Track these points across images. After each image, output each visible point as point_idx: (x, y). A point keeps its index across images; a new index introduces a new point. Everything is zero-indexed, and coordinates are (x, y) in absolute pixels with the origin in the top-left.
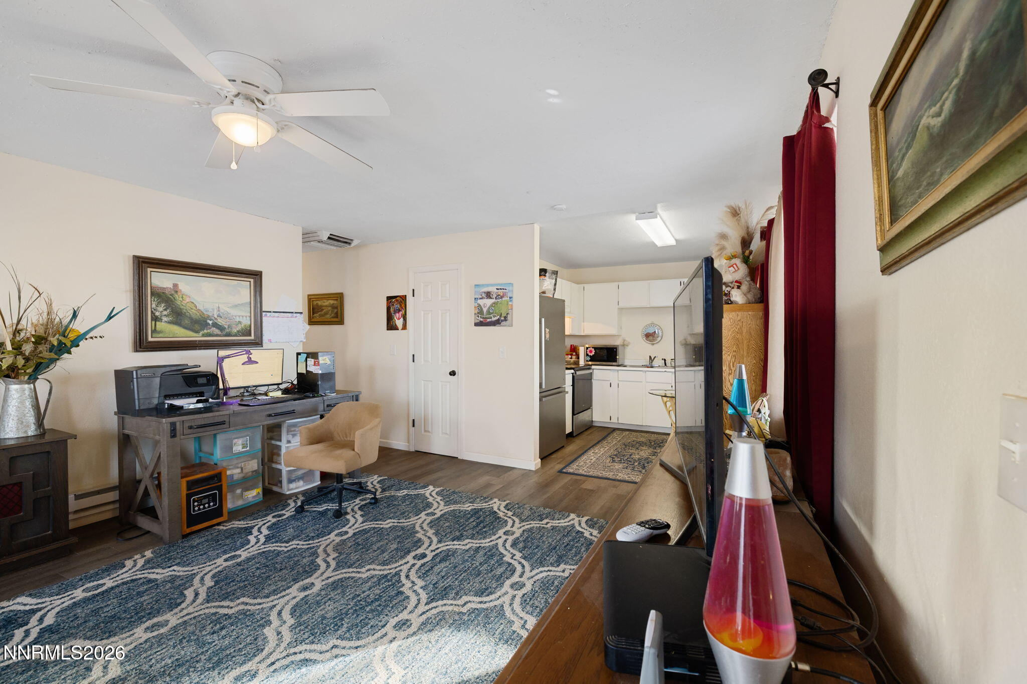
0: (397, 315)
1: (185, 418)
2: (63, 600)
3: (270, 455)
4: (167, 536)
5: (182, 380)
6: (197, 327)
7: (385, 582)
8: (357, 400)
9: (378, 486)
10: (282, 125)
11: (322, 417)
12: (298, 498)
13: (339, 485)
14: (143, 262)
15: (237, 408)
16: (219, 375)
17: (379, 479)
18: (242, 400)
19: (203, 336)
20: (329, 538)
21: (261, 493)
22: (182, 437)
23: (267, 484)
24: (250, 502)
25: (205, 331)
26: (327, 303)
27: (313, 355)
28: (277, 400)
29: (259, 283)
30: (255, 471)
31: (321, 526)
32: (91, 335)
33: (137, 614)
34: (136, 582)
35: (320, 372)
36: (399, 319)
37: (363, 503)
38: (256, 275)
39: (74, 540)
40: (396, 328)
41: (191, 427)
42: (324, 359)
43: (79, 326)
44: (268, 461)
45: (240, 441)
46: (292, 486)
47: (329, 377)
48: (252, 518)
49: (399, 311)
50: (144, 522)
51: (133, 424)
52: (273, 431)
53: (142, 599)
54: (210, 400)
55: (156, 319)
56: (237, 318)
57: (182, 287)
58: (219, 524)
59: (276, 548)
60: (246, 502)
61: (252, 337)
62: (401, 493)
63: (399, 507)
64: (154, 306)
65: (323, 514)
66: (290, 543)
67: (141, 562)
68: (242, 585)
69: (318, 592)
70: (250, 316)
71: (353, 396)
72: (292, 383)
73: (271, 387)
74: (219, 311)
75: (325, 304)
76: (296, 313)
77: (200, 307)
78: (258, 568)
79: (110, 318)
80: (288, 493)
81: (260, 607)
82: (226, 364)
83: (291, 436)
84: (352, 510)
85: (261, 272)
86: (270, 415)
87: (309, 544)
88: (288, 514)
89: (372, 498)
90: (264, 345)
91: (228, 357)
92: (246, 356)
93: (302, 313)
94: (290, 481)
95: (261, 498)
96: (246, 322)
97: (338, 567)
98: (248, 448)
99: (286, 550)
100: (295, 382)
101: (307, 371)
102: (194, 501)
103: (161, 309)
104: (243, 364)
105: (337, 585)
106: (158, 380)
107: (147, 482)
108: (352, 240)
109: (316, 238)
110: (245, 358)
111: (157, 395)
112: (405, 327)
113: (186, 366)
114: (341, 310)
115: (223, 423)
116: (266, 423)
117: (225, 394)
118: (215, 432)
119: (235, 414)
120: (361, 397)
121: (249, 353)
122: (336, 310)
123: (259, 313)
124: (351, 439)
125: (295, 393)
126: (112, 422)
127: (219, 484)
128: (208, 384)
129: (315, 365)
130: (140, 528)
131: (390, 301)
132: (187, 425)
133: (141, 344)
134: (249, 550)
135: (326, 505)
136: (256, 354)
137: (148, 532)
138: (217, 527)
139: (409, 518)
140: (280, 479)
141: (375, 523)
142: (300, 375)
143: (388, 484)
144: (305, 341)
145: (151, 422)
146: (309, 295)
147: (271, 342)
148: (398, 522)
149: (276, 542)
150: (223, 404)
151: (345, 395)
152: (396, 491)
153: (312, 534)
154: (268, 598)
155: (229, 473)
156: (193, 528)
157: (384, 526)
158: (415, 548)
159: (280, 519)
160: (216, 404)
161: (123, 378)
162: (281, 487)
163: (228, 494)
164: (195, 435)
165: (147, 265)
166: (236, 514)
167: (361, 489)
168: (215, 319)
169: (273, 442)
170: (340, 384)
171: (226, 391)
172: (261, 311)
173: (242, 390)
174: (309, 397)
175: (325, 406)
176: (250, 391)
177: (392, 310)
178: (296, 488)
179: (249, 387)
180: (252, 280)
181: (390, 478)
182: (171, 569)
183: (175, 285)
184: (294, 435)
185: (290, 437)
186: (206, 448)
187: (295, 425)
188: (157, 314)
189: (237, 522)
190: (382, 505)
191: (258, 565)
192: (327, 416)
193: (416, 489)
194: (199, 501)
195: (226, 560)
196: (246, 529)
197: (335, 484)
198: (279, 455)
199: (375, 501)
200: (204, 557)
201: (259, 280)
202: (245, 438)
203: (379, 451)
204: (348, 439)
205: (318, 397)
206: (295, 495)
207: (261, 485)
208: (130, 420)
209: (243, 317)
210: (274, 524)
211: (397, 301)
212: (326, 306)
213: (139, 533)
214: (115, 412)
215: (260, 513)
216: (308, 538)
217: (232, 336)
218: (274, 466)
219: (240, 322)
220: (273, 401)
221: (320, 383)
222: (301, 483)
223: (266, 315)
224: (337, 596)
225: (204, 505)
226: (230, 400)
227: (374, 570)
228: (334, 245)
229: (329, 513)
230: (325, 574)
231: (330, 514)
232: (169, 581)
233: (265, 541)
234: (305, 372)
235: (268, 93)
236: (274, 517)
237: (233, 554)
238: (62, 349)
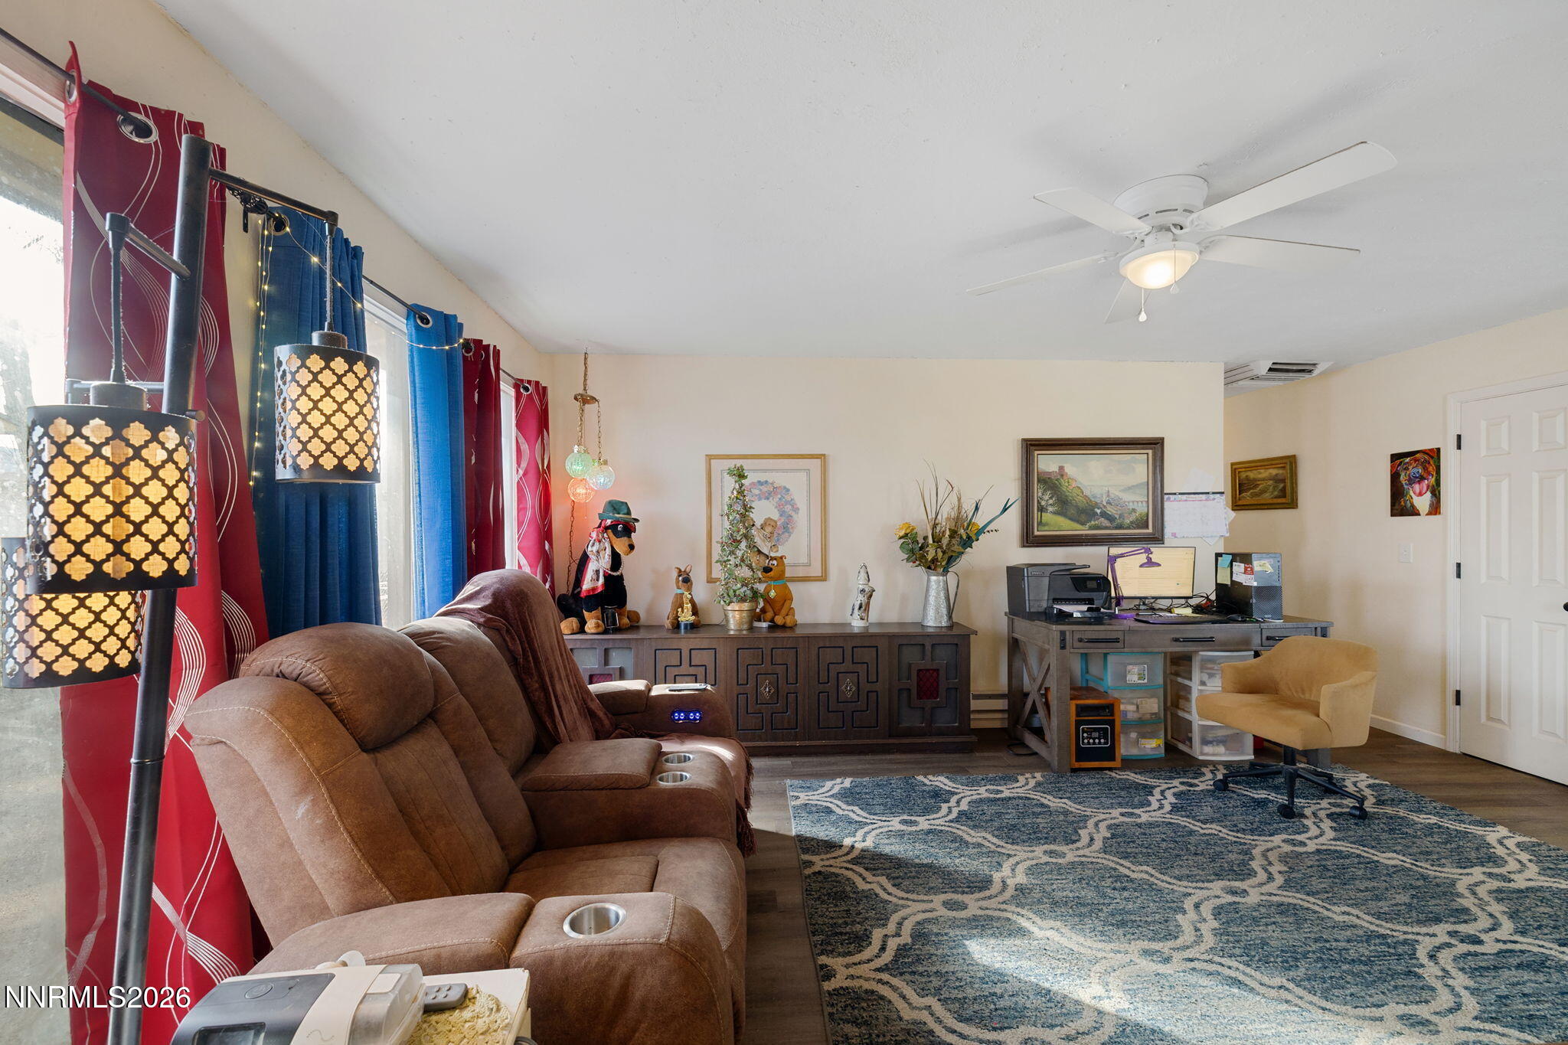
0: (1417, 487)
1: (1075, 628)
2: (971, 793)
3: (1175, 698)
4: (1055, 764)
5: (1070, 582)
6: (1083, 517)
7: (1381, 944)
8: (1324, 635)
9: (1367, 792)
10: (1205, 245)
11: (1257, 654)
12: (1218, 770)
13: (1290, 768)
14: (1031, 445)
15: (1130, 623)
16: (1110, 578)
17: (1371, 781)
18: (1138, 614)
19: (1091, 528)
20: (1272, 841)
21: (1162, 746)
22: (1072, 650)
23: (1169, 737)
24: (1147, 755)
25: (1093, 522)
26: (1264, 474)
27: (1245, 558)
28: (1185, 620)
29: (1159, 454)
30: (1155, 714)
31: (1257, 819)
32: (988, 529)
33: (1035, 833)
34: (1029, 802)
35: (1255, 584)
36: (1420, 494)
37: (1334, 810)
38: (1155, 444)
39: (974, 738)
40: (1414, 512)
41: (1080, 640)
42: (1260, 565)
43: (980, 521)
44: (1172, 705)
45: (1136, 669)
46: (1208, 749)
47: (1270, 592)
48: (1152, 776)
49: (1422, 479)
50: (1032, 741)
51: (1023, 626)
52: (1179, 664)
53: (1038, 821)
54: (1102, 610)
55: (1042, 509)
56: (1131, 504)
57: (1069, 470)
58: (1110, 769)
59: (1187, 824)
60: (1142, 753)
61: (1150, 530)
62: (1422, 819)
63: (1418, 841)
64: (1040, 494)
65: (1262, 803)
66: (1208, 826)
67: (1032, 783)
68: (1145, 851)
69: (1254, 905)
70: (1148, 501)
71: (1316, 628)
72: (1207, 598)
73: (1176, 601)
74: (1108, 496)
75: (1260, 476)
76: (1214, 493)
77: (1087, 492)
78: (1163, 840)
79: (1005, 509)
80: (1201, 758)
81: (1171, 887)
82: (1119, 564)
83: (1207, 676)
84: (1314, 814)
85: (1162, 439)
86: (1177, 640)
87: (1238, 837)
88: (1202, 787)
89: (1354, 807)
90: (1166, 542)
91: (1122, 556)
92: (1144, 556)
93: (1223, 493)
94: (1205, 742)
95: (1162, 752)
96: (1142, 509)
97: (1288, 885)
98: (1146, 681)
99: (1202, 831)
100: (1213, 597)
101: (1232, 581)
102: (1084, 732)
103: (1046, 497)
104: (1141, 566)
105: (1288, 911)
106: (1046, 581)
107: (1034, 696)
108: (1315, 364)
109: (1250, 374)
110: (1143, 558)
111: (1046, 598)
112: (1435, 509)
113: (1073, 566)
114: (1292, 483)
115: (1117, 640)
116: (1171, 649)
117: (1118, 604)
118: (1105, 651)
119: (1131, 631)
120: (1331, 631)
121: (1148, 551)
122: (1282, 485)
123: (1158, 494)
124: (1312, 699)
125: (1213, 613)
126: (1003, 623)
127: (1111, 718)
128: (1098, 589)
129: (1245, 572)
130: (1027, 747)
131: (1398, 462)
132: (1077, 636)
133: (1029, 539)
134: (1150, 814)
135: (1265, 792)
136: (1157, 553)
137: (1036, 754)
138: (1107, 772)
139: (1443, 865)
140: (1190, 735)
141: (1361, 848)
142: (1220, 587)
143: (1389, 794)
144: (1228, 535)
145: (1040, 626)
146: (1232, 464)
147: (1176, 537)
148: (1412, 864)
149: (1188, 817)
150: (1113, 616)
151: (1301, 625)
152: (1411, 811)
153: (1242, 826)
154: (1180, 880)
155: (1122, 707)
156: (1081, 763)
157: (1382, 860)
158: (1452, 919)
159: (1191, 789)
160: (1109, 616)
161: (1015, 574)
162: (1191, 747)
163: (1122, 735)
164: (1082, 651)
165: (1034, 448)
166: (1129, 764)
167: (1331, 788)
168: (1105, 506)
169: (1180, 680)
170: (1290, 605)
171: (1119, 600)
172: (1163, 494)
173: (1137, 602)
174: (1236, 621)
175: (1264, 637)
176: (1147, 604)
177: (1403, 478)
178: (1214, 755)
179: (1146, 598)
180: (1150, 452)
181: (1396, 786)
182: (1063, 800)
183: (1061, 468)
184: (1211, 676)
185: (1205, 677)
186: (1094, 669)
187: (1212, 660)
188: (1043, 503)
189: (1133, 775)
190: (1377, 826)
191: (1163, 836)
192: (1265, 654)
193: (1461, 821)
194: (1090, 731)
195: (1122, 815)
196: (1145, 787)
197: (1282, 764)
198: (1188, 700)
199: (1361, 815)
200: (1097, 801)
201: (1160, 449)
202: (1142, 667)
203: (1370, 735)
204: (1307, 696)
205: (1252, 622)
206: (1214, 763)
207: (1162, 736)
208: (1022, 624)
209: (1138, 503)
210: (1182, 792)
211: (1416, 460)
212: (1264, 480)
213: (1024, 751)
214: (1006, 613)
215: (1163, 773)
216: (1235, 829)
217: (1124, 529)
218: (1181, 714)
219: (1134, 510)
220: (1180, 620)
221: (1254, 601)
222: (1221, 749)
223: (1169, 499)
224: (1287, 925)
225: (1094, 739)
226: (1122, 613)
227: (1358, 917)
228: (1280, 380)
229: (1270, 805)
230: (1264, 887)
231: (1273, 808)
232: (1062, 813)
233: (1171, 811)
234: (1229, 583)
235: (1191, 212)
236: (1182, 783)
237: (1130, 810)
238: (968, 542)
